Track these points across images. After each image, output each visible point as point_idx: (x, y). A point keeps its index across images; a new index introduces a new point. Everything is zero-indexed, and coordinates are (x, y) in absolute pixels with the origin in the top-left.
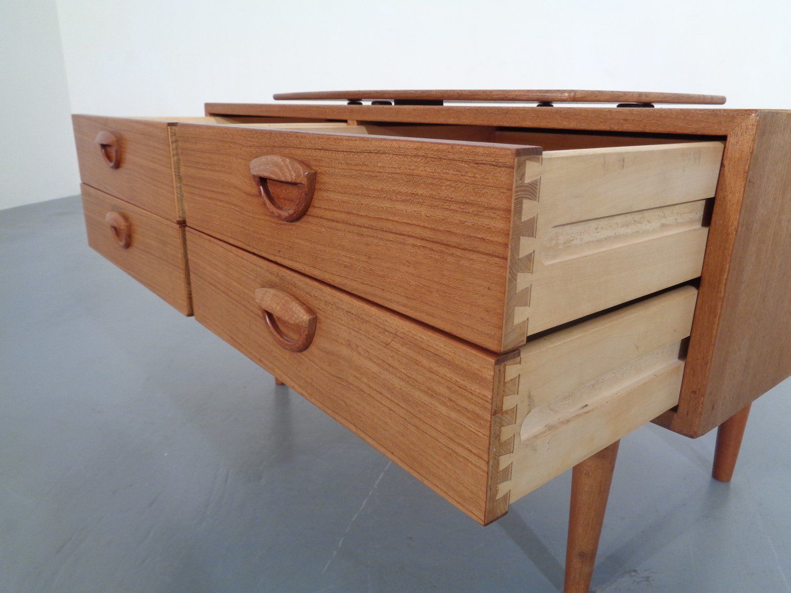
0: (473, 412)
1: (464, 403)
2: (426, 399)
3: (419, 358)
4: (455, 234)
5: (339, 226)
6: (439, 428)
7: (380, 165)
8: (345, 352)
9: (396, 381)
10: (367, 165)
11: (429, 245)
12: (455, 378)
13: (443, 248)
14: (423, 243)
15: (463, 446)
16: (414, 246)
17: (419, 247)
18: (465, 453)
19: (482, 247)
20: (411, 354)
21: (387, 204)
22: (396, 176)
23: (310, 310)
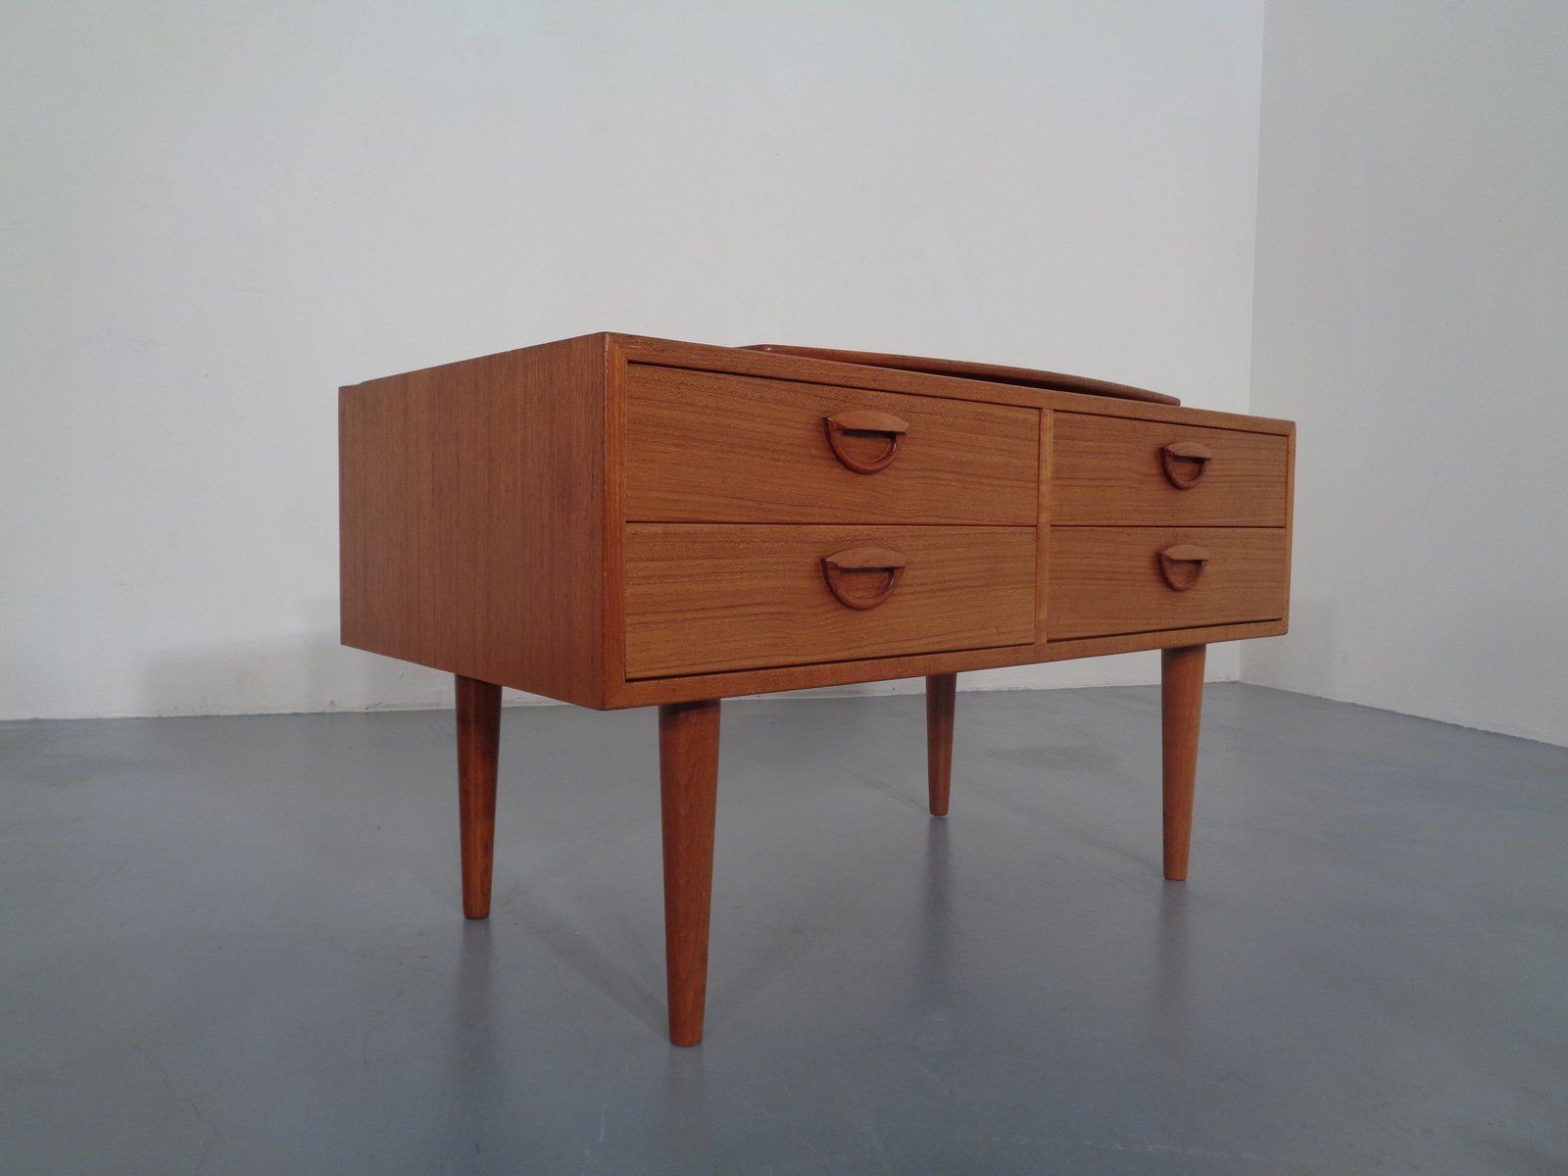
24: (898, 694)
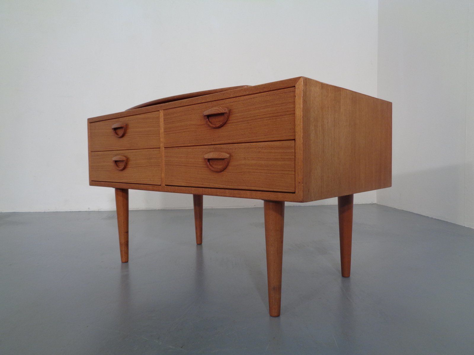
4: (279, 112)
5: (239, 123)
7: (255, 101)
8: (243, 162)
10: (250, 102)
11: (272, 118)
13: (276, 117)
14: (270, 118)
16: (266, 120)
17: (268, 120)
21: (258, 111)
22: (260, 103)
24: (256, 207)
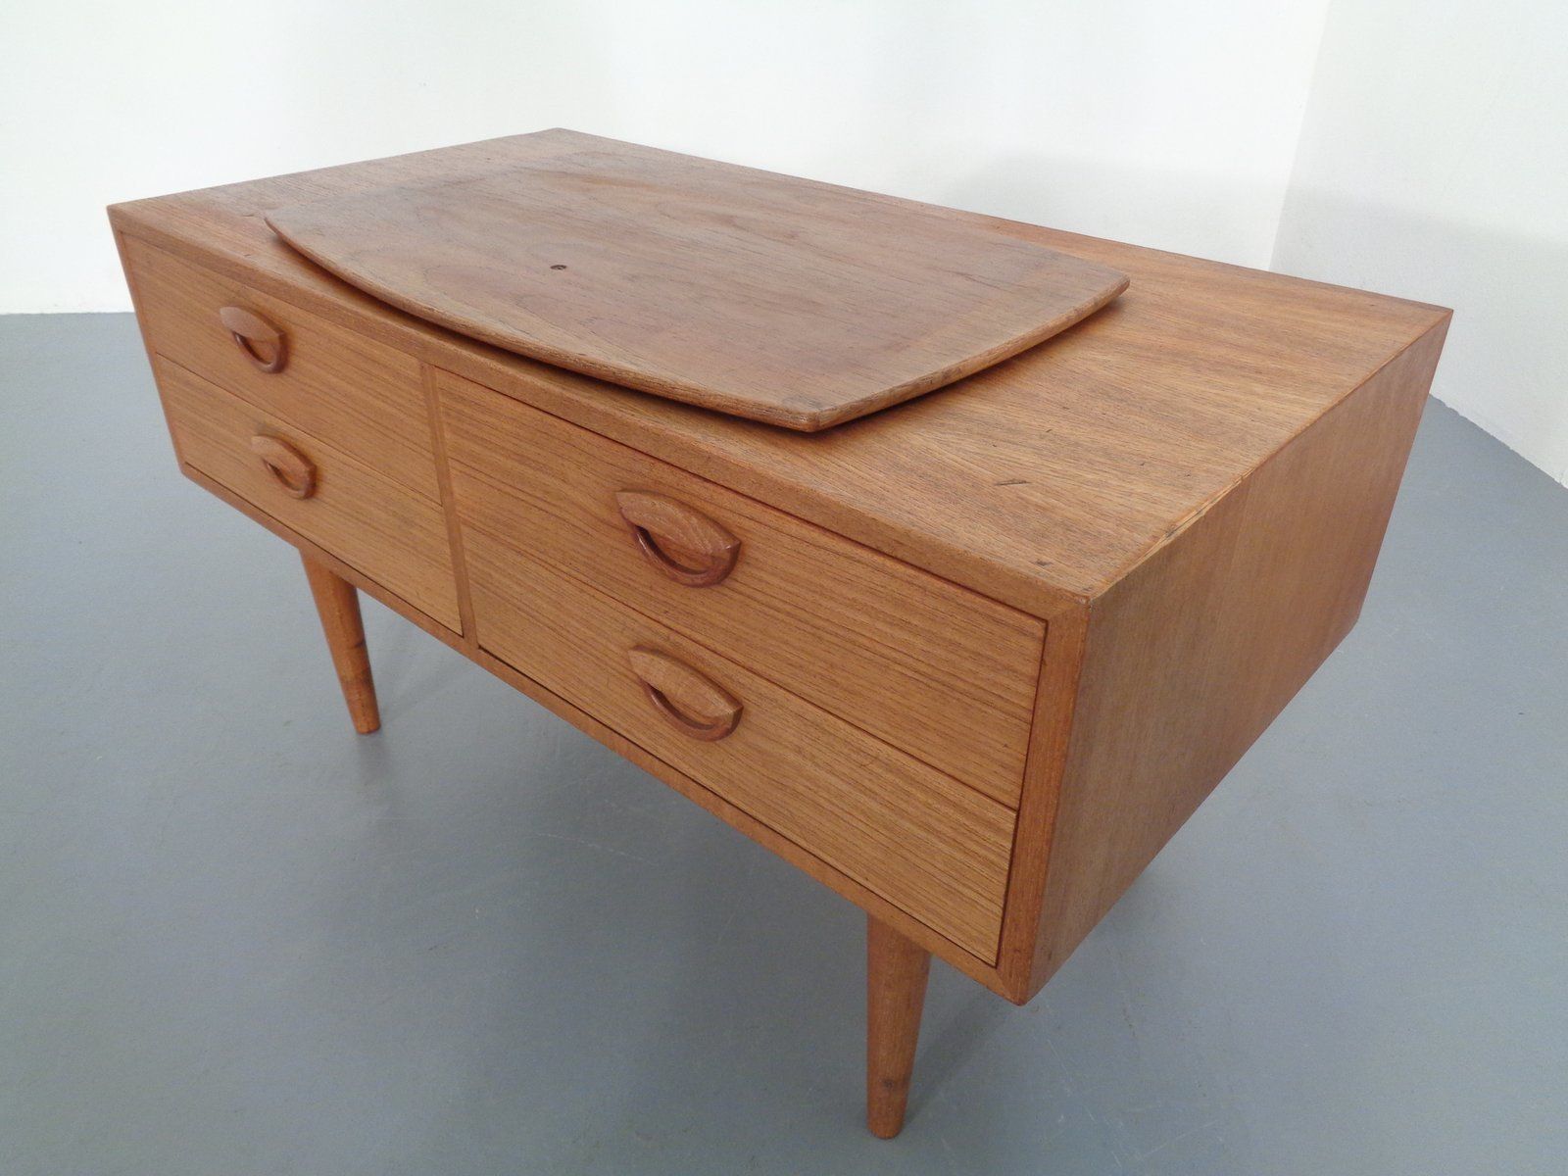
0: (985, 858)
1: (975, 847)
2: (922, 834)
3: (914, 791)
6: (939, 866)
8: (792, 757)
9: (875, 806)
12: (963, 819)
15: (970, 888)
17: (910, 678)
18: (973, 895)
19: (1000, 703)
20: (901, 783)
23: (732, 699)
